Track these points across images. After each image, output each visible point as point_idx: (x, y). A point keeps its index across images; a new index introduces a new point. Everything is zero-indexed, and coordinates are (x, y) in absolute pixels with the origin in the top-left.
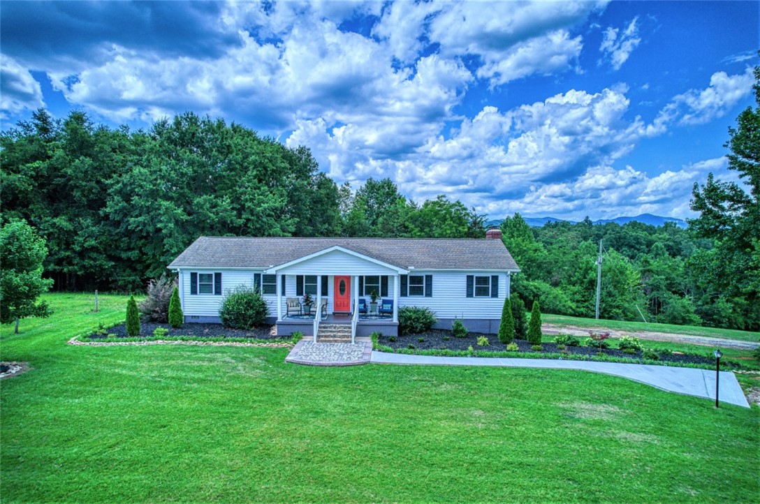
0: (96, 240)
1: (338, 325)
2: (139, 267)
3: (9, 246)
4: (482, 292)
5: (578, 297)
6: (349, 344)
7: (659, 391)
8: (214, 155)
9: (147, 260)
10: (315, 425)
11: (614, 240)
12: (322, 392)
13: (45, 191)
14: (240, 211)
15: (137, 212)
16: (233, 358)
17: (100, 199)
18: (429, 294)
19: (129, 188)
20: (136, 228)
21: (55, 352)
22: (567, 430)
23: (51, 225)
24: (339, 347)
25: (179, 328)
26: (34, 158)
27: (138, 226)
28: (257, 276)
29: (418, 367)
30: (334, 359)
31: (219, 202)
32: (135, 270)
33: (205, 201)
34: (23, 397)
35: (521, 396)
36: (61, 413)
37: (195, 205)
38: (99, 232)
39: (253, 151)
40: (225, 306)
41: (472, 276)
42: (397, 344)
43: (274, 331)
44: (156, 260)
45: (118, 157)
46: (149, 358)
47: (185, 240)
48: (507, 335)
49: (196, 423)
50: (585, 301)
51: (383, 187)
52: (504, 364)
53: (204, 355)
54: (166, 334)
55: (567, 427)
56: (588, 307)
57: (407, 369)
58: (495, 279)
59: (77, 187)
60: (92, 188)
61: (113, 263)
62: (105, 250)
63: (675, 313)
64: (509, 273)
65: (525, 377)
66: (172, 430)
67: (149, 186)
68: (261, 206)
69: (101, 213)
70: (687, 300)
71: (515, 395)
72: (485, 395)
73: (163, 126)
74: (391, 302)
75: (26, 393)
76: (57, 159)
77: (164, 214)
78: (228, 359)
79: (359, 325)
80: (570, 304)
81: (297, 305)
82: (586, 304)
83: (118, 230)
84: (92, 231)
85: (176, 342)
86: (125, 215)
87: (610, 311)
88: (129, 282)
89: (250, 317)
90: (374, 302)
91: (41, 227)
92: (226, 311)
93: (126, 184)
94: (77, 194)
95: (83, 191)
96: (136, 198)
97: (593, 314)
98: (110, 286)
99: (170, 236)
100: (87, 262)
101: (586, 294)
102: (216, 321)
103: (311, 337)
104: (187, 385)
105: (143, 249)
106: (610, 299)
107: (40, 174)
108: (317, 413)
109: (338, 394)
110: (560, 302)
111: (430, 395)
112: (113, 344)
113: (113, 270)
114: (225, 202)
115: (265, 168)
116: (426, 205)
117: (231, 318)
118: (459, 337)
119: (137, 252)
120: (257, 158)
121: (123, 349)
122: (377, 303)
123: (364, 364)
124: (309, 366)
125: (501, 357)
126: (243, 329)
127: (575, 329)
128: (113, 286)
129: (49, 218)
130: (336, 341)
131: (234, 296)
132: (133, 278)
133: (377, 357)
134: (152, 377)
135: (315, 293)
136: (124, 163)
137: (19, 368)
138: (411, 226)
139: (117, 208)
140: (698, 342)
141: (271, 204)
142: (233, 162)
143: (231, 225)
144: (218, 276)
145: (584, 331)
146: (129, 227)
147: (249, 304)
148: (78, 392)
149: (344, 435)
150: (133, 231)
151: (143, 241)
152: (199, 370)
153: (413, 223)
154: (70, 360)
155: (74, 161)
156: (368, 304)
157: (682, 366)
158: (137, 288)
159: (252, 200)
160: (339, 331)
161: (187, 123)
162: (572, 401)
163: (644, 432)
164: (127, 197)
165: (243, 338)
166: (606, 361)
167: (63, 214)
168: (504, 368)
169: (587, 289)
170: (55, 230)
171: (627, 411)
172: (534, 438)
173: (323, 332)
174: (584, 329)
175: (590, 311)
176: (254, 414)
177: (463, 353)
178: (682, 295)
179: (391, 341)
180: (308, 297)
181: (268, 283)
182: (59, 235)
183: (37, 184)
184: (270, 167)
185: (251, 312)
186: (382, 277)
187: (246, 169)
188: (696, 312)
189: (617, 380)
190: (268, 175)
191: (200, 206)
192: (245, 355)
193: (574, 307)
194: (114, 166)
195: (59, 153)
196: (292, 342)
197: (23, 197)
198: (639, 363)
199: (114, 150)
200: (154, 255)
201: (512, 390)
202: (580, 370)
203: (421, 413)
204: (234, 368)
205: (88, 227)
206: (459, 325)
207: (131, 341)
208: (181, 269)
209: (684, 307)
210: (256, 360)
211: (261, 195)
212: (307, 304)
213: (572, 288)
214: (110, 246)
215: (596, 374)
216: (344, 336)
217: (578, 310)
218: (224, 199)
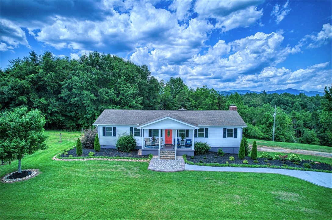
0: (57, 108)
1: (168, 151)
2: (75, 119)
3: (32, 121)
4: (230, 136)
5: (264, 130)
6: (174, 160)
7: (315, 185)
8: (107, 71)
9: (79, 116)
10: (168, 203)
11: (277, 102)
12: (167, 186)
13: (35, 87)
14: (118, 94)
15: (74, 96)
16: (125, 167)
17: (58, 90)
18: (207, 136)
19: (71, 86)
20: (74, 103)
21: (49, 164)
22: (278, 206)
23: (38, 102)
24: (170, 161)
25: (99, 152)
26: (31, 73)
27: (75, 102)
28: (131, 129)
29: (206, 172)
30: (169, 169)
31: (109, 91)
32: (73, 120)
33: (103, 91)
34: (41, 188)
35: (254, 188)
36: (58, 196)
37: (99, 93)
38: (58, 104)
39: (123, 68)
40: (118, 142)
41: (226, 129)
42: (195, 160)
43: (140, 153)
44: (82, 116)
45: (65, 71)
46: (89, 167)
47: (95, 107)
48: (242, 156)
49: (116, 202)
50: (267, 132)
51: (177, 81)
52: (244, 171)
53: (112, 166)
54: (94, 155)
55: (278, 205)
56: (269, 135)
57: (202, 173)
58: (236, 130)
59: (49, 85)
60: (55, 85)
61: (64, 118)
62: (61, 112)
63: (308, 137)
64: (242, 127)
65: (254, 177)
66: (107, 206)
67: (79, 85)
68: (127, 93)
69: (59, 96)
70: (313, 131)
71: (251, 187)
72: (238, 187)
73: (84, 57)
74: (190, 140)
75: (41, 185)
76: (40, 74)
77: (86, 97)
78: (123, 168)
79: (177, 151)
80: (261, 133)
81: (149, 142)
82: (268, 133)
83: (66, 104)
84: (56, 104)
85: (99, 159)
86: (69, 97)
87: (279, 137)
88: (71, 126)
89: (129, 147)
90: (183, 140)
91: (35, 103)
92: (119, 144)
93: (69, 84)
94: (48, 88)
95: (51, 87)
96: (74, 90)
97: (271, 138)
98: (63, 127)
99: (88, 106)
100: (53, 118)
101: (268, 129)
102: (113, 148)
103: (157, 156)
104: (108, 182)
105: (77, 111)
106: (279, 131)
107: (33, 80)
108: (167, 197)
109: (175, 187)
110: (257, 133)
111: (214, 187)
112: (72, 160)
113: (64, 121)
114: (112, 91)
115: (129, 75)
116: (198, 89)
117: (121, 147)
118: (221, 156)
119: (74, 113)
120: (125, 71)
121: (77, 162)
122: (184, 140)
123: (183, 171)
124: (159, 172)
125: (241, 167)
126: (126, 152)
127: (267, 148)
128: (64, 127)
129: (38, 99)
130: (168, 159)
131: (122, 137)
132: (73, 124)
133: (188, 167)
134: (93, 178)
135: (158, 136)
136: (68, 74)
137: (36, 173)
138: (191, 99)
139: (66, 94)
140: (324, 155)
141: (132, 92)
142: (115, 73)
143: (114, 101)
144: (115, 128)
145: (271, 149)
146: (71, 103)
147: (129, 142)
148: (63, 185)
149: (182, 208)
150: (72, 104)
151: (76, 108)
152: (112, 174)
153: (192, 98)
154: (56, 168)
155: (47, 74)
156: (180, 141)
157: (322, 172)
158: (75, 128)
159: (123, 90)
160: (169, 154)
161: (94, 56)
162: (277, 191)
163: (313, 208)
164: (70, 89)
165: (128, 157)
166: (288, 169)
167: (43, 97)
168: (244, 173)
169: (268, 126)
170: (40, 104)
171: (303, 197)
172: (265, 211)
173: (162, 154)
174: (271, 148)
175: (270, 137)
176: (141, 198)
177: (224, 165)
178: (311, 129)
179: (192, 158)
180: (154, 138)
181: (136, 132)
182: (42, 106)
183: (32, 84)
184: (131, 75)
185: (130, 145)
186: (186, 130)
187: (120, 76)
188: (318, 137)
189: (295, 179)
190: (130, 79)
191: (101, 93)
192: (130, 166)
193: (263, 135)
194: (64, 76)
195: (41, 71)
196: (149, 159)
197: (27, 90)
198: (303, 170)
199: (64, 69)
200: (81, 114)
201: (250, 184)
202: (277, 174)
203: (212, 197)
204: (127, 173)
205: (54, 102)
206: (220, 151)
207: (79, 159)
208: (98, 125)
209: (312, 134)
210: (136, 169)
211: (127, 87)
212: (154, 141)
213: (262, 126)
214: (63, 110)
215: (285, 176)
216: (171, 156)
217: (265, 136)
218: (111, 90)
